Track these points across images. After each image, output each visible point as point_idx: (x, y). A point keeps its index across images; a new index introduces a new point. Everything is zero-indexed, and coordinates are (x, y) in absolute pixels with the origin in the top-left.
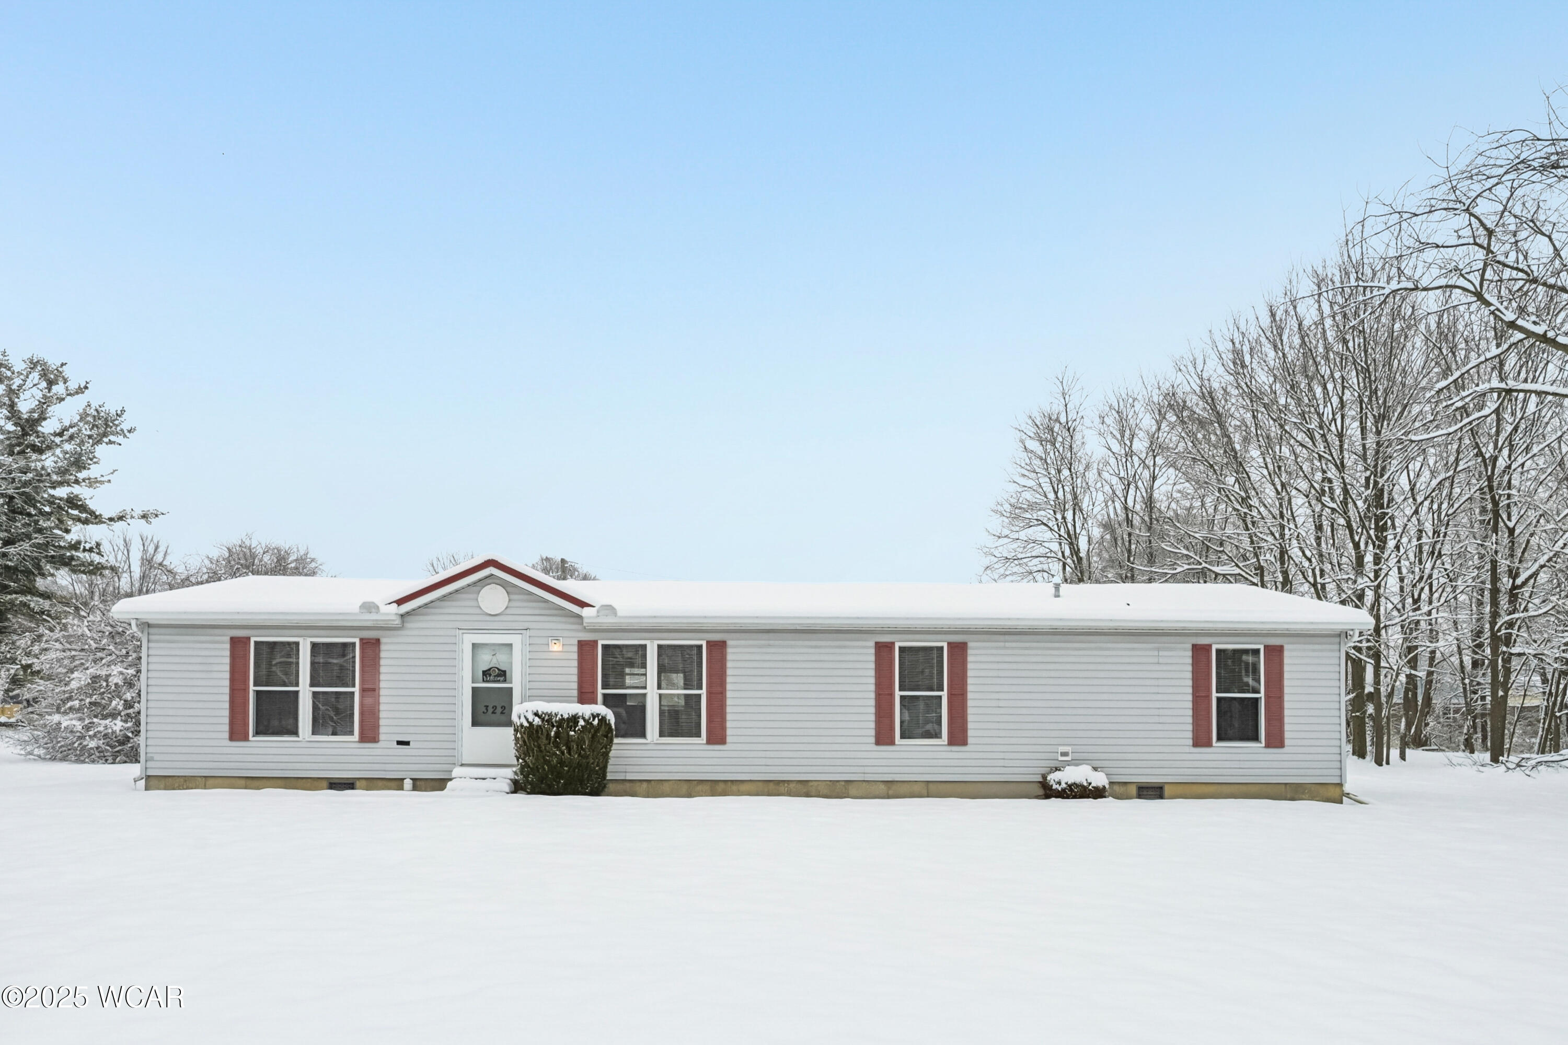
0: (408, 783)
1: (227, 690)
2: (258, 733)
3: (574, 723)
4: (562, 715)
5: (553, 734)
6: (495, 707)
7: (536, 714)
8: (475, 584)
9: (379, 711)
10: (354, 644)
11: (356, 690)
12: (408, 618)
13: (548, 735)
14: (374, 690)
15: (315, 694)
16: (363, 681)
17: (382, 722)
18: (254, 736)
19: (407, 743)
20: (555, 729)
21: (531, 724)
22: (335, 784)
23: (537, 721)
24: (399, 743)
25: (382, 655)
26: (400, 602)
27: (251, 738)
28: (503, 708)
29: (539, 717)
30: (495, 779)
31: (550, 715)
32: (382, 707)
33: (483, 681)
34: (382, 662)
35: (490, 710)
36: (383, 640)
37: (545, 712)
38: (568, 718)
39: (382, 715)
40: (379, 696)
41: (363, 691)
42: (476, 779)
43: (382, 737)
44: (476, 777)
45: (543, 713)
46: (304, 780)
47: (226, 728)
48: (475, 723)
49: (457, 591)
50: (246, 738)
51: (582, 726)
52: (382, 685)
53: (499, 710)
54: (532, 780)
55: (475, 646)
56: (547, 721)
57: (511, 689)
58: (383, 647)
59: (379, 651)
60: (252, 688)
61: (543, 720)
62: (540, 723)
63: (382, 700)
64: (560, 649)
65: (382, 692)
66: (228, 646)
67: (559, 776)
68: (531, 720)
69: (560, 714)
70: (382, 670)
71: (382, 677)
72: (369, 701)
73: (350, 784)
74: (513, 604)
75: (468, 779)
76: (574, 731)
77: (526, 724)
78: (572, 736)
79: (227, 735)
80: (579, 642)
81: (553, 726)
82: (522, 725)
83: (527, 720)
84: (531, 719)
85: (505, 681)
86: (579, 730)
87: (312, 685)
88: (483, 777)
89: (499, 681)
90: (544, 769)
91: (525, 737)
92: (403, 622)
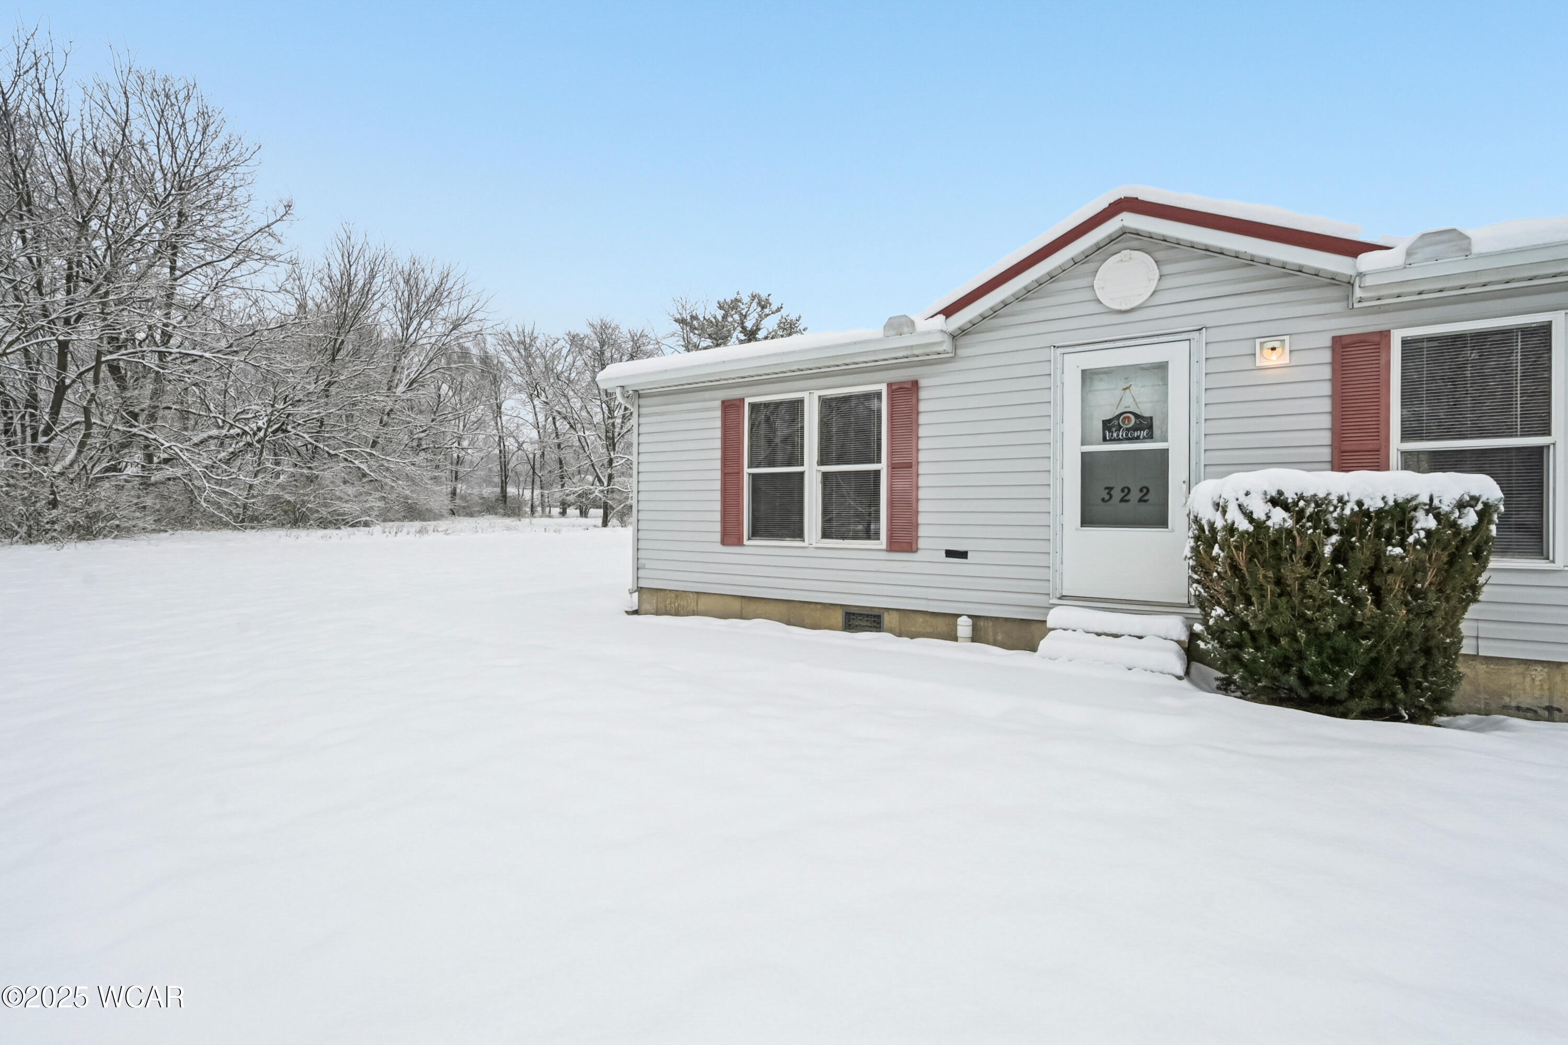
0: (964, 627)
1: (718, 475)
2: (755, 533)
3: (1401, 523)
4: (1360, 503)
5: (1327, 550)
6: (1126, 490)
7: (1276, 501)
8: (1087, 256)
9: (918, 500)
10: (878, 395)
11: (883, 466)
12: (962, 341)
13: (1311, 558)
14: (909, 466)
15: (825, 475)
16: (892, 452)
17: (922, 519)
18: (749, 539)
19: (963, 555)
20: (1335, 539)
21: (1260, 526)
22: (854, 614)
23: (1279, 517)
24: (950, 554)
25: (922, 407)
26: (948, 312)
27: (746, 542)
28: (1145, 490)
29: (1286, 507)
30: (1140, 638)
31: (1319, 502)
32: (922, 494)
33: (1105, 439)
34: (922, 419)
35: (1117, 495)
36: (923, 383)
37: (1308, 494)
38: (1380, 512)
39: (922, 507)
40: (918, 475)
41: (893, 467)
42: (1099, 634)
43: (922, 543)
44: (1099, 630)
45: (1301, 497)
46: (812, 606)
47: (718, 527)
48: (1087, 520)
49: (1052, 277)
50: (740, 543)
51: (1429, 533)
52: (922, 457)
53: (1135, 495)
54: (1254, 660)
55: (1087, 376)
56: (1310, 518)
57: (1165, 452)
58: (923, 394)
59: (918, 400)
60: (747, 471)
61: (1299, 516)
62: (1289, 523)
63: (922, 482)
64: (1285, 360)
65: (922, 469)
66: (718, 413)
67: (1339, 658)
68: (1259, 514)
69: (1354, 498)
70: (922, 432)
71: (922, 444)
72: (900, 485)
73: (875, 616)
74: (1168, 283)
75: (1080, 634)
76: (1402, 544)
77: (1243, 525)
78: (1394, 558)
79: (718, 537)
80: (1336, 340)
81: (1329, 532)
82: (1231, 529)
83: (1249, 516)
84: (1260, 510)
85: (1150, 437)
86: (1417, 541)
87: (822, 462)
88: (1114, 631)
89: (1138, 438)
90: (1295, 639)
91: (1241, 559)
92: (955, 348)
